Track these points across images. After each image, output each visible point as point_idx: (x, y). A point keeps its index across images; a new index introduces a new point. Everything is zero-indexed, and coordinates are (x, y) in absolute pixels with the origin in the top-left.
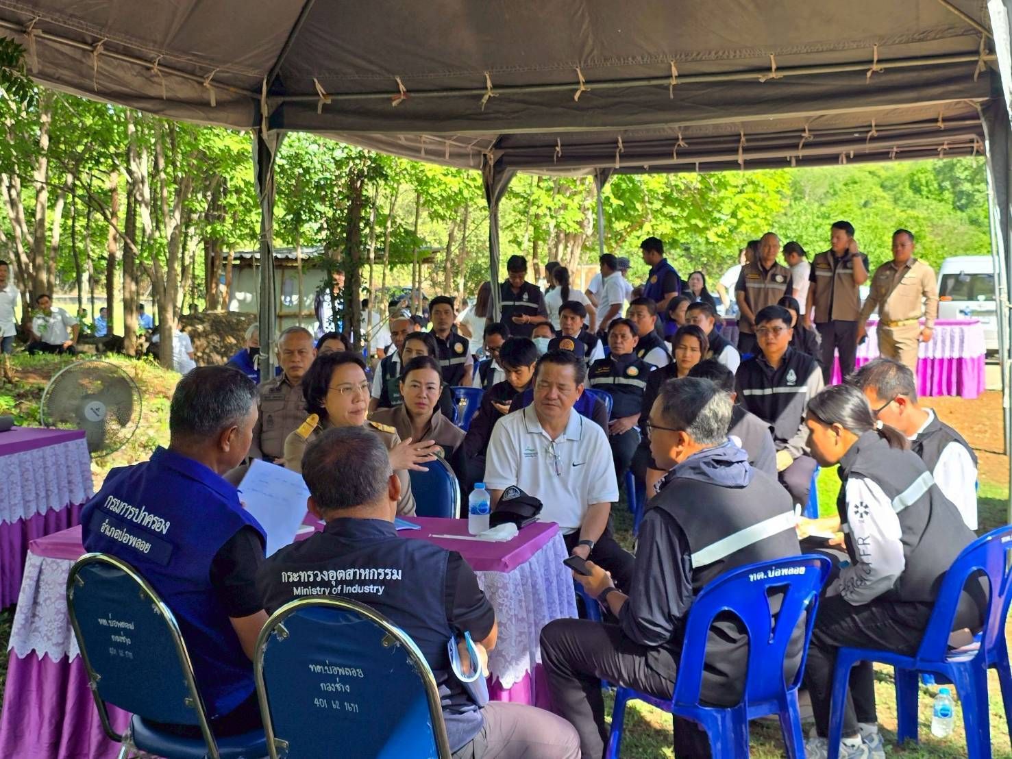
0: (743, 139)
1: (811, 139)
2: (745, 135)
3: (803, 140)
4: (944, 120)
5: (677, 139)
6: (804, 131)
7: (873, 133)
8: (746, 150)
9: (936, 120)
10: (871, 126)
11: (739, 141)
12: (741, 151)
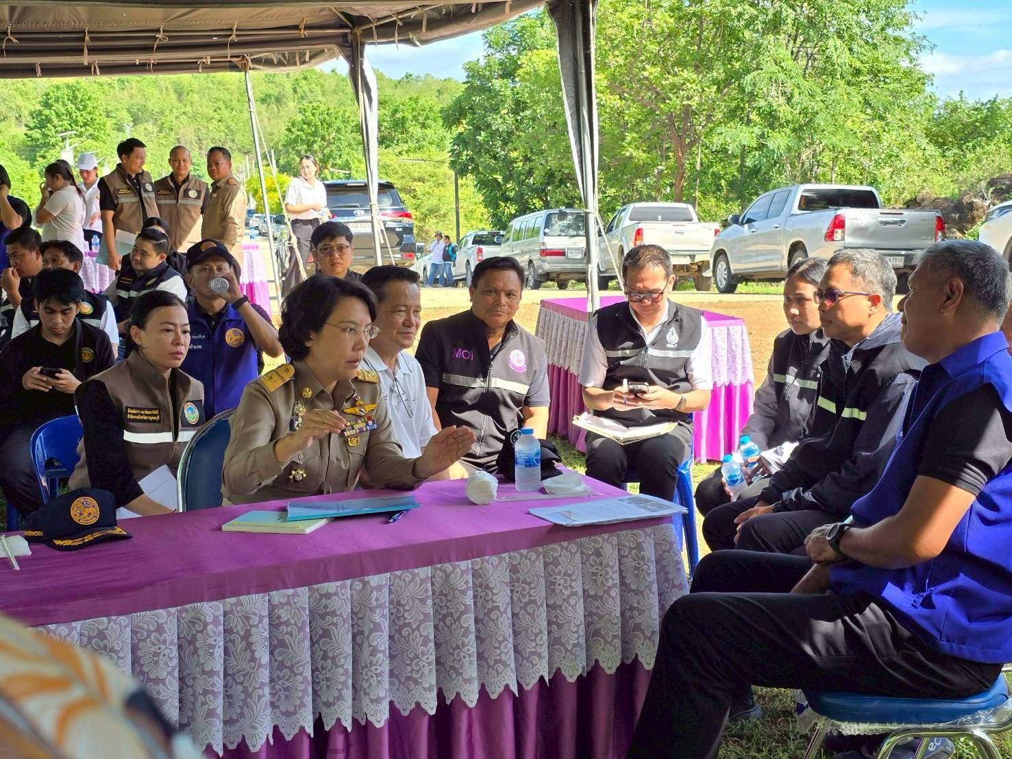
0: (87, 38)
1: (166, 41)
2: (89, 32)
3: (157, 42)
4: (307, 28)
5: (6, 33)
6: (158, 31)
7: (234, 38)
8: (92, 51)
9: (296, 27)
10: (231, 30)
11: (83, 39)
12: (86, 51)
